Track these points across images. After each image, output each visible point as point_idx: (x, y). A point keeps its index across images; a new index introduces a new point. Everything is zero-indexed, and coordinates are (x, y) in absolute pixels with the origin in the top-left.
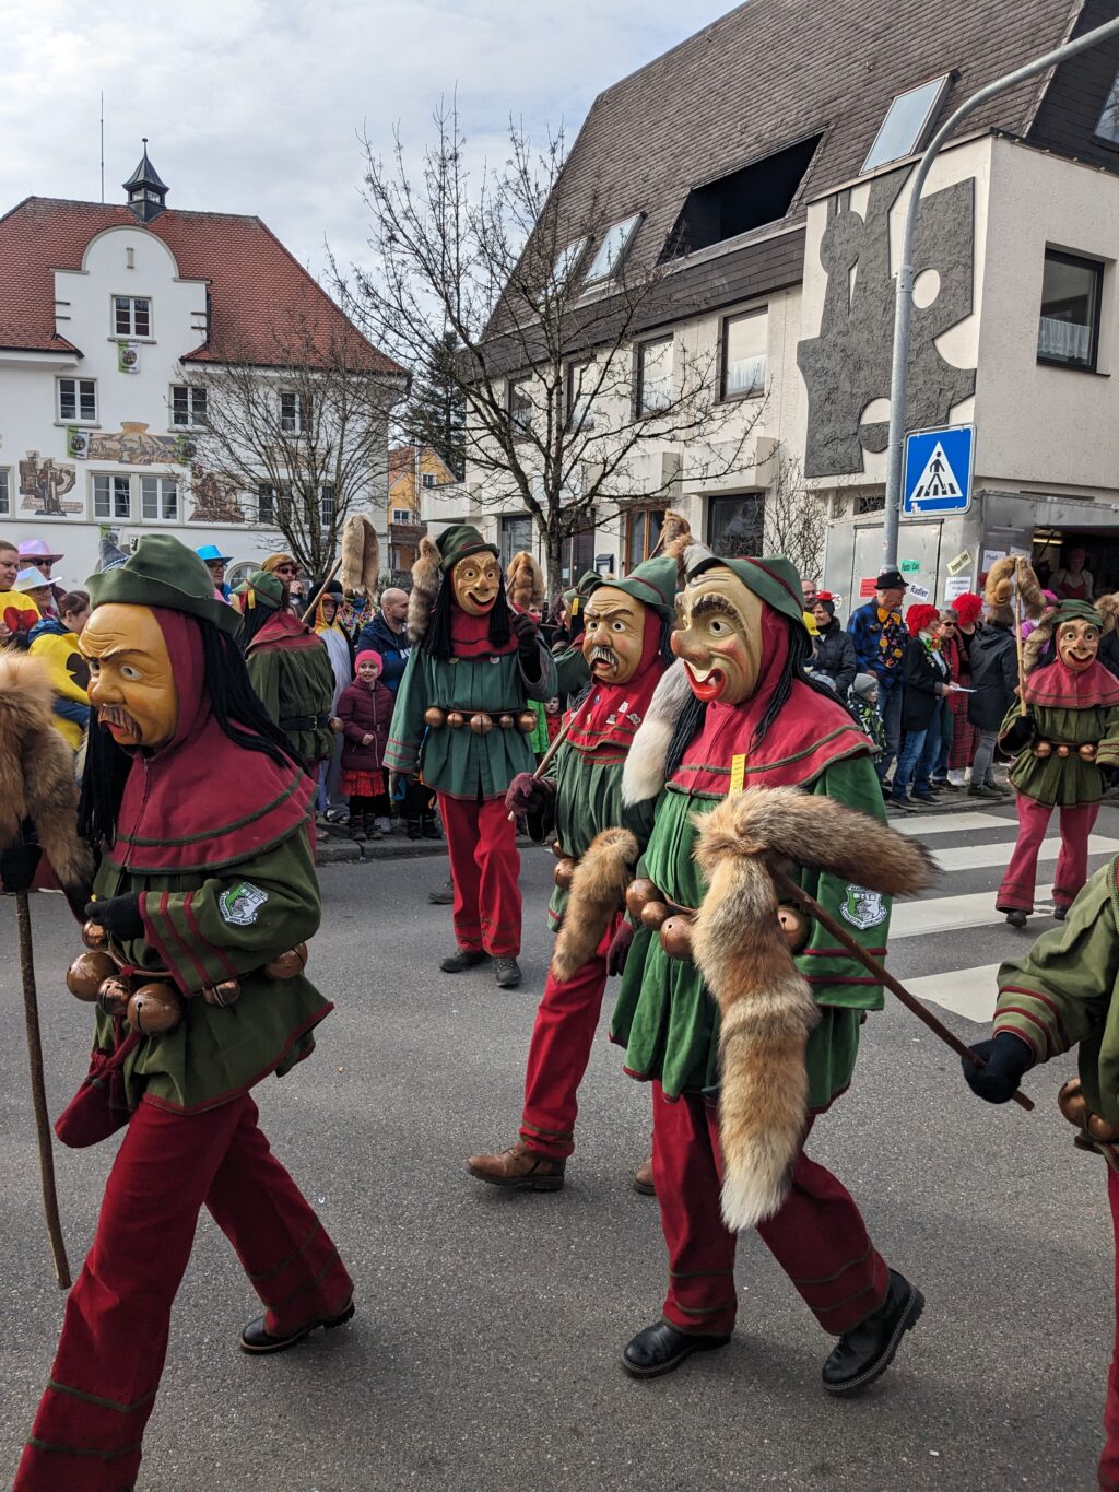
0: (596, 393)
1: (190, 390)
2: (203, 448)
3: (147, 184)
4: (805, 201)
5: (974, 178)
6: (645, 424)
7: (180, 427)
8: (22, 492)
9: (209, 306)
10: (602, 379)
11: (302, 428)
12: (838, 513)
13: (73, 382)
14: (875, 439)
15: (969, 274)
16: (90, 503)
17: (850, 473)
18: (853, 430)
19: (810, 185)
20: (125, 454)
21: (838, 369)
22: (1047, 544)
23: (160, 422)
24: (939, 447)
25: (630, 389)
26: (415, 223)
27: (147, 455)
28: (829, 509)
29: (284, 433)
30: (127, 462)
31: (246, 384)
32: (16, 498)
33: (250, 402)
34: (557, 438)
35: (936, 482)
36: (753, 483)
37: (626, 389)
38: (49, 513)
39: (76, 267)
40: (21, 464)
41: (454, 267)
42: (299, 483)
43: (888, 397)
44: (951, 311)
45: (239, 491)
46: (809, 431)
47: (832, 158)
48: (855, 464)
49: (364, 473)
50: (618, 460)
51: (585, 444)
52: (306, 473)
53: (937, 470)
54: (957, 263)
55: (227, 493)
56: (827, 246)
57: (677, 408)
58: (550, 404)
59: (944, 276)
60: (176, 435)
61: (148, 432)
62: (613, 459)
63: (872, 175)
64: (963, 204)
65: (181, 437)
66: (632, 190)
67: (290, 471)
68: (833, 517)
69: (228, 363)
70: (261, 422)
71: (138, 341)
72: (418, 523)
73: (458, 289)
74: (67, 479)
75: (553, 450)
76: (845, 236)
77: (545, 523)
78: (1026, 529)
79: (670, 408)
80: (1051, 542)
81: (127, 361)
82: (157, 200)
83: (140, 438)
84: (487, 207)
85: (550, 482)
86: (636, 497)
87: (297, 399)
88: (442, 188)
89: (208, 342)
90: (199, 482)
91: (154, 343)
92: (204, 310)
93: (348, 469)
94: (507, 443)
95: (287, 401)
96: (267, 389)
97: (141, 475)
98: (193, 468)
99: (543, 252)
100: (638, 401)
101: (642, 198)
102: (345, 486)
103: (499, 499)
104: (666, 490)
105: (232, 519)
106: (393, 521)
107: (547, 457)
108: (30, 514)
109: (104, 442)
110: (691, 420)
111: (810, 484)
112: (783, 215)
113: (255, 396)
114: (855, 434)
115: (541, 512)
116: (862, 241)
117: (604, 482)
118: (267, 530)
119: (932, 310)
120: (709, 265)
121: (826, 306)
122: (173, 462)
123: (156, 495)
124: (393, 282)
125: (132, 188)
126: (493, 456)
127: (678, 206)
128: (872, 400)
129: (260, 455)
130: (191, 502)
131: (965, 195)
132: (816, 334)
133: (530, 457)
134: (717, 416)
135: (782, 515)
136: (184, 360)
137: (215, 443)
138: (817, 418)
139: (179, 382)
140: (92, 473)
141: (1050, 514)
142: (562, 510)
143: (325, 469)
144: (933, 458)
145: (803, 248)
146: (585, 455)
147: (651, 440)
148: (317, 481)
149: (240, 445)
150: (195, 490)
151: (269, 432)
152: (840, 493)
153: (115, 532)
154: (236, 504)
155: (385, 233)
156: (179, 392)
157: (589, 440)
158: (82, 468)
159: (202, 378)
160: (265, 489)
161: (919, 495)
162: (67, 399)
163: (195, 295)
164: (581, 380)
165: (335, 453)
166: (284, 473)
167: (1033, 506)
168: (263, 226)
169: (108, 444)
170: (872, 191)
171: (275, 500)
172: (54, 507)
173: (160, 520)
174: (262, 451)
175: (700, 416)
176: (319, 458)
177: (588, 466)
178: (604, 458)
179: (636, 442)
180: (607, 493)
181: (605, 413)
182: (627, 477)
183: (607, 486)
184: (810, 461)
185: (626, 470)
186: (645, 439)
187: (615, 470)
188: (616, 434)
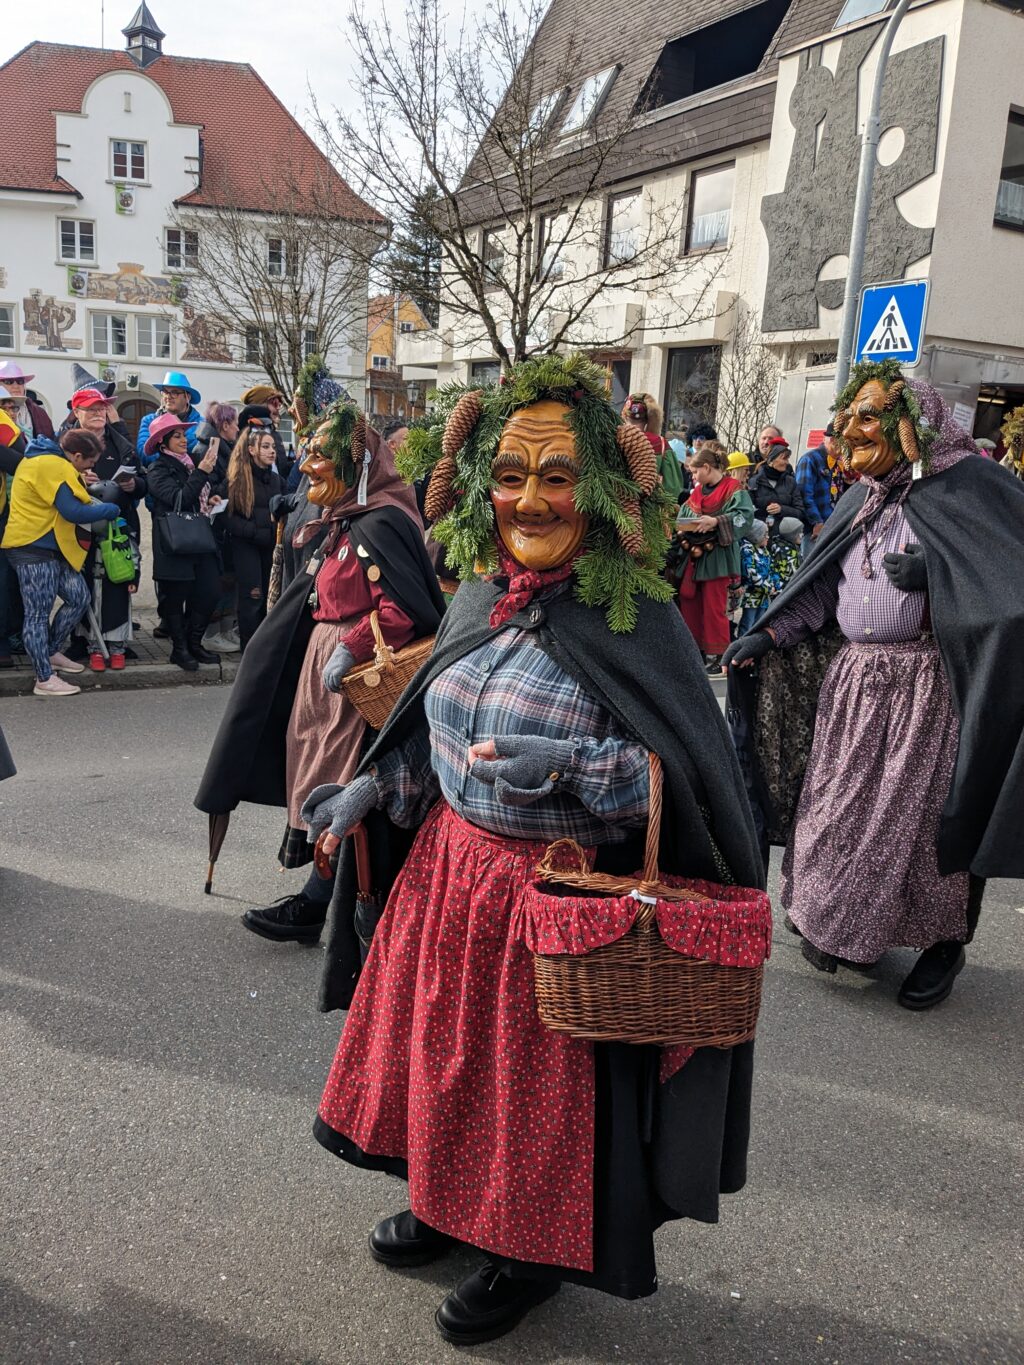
0: (564, 241)
1: (182, 233)
2: (194, 289)
3: (145, 30)
4: (777, 55)
5: (944, 37)
6: (611, 273)
7: (173, 269)
8: (26, 328)
9: (201, 150)
10: (571, 227)
11: (288, 273)
12: (792, 365)
13: (73, 223)
14: (831, 295)
15: (933, 132)
16: (88, 340)
17: (805, 328)
18: (812, 284)
19: (783, 40)
21: (800, 224)
22: (991, 403)
23: (155, 264)
24: (893, 302)
25: (598, 238)
26: (395, 64)
27: (142, 296)
28: (783, 362)
29: (270, 278)
30: (123, 302)
31: (234, 228)
32: (20, 334)
33: (239, 245)
34: (525, 285)
35: (888, 335)
36: (711, 336)
37: (592, 238)
38: (51, 349)
39: (76, 110)
40: (25, 301)
41: (432, 108)
42: (284, 326)
43: (847, 254)
44: (912, 171)
45: (227, 332)
46: (768, 285)
47: (806, 13)
48: (811, 320)
49: (345, 317)
50: (584, 308)
51: (552, 291)
52: (290, 315)
53: (889, 324)
54: (921, 122)
55: (217, 334)
56: (796, 101)
57: (641, 258)
58: (520, 251)
59: (909, 134)
60: (170, 277)
61: (143, 273)
62: (578, 308)
63: (844, 31)
64: (931, 62)
65: (174, 279)
66: (609, 42)
67: (275, 314)
68: (786, 370)
69: (218, 208)
70: (248, 265)
71: (134, 184)
72: (395, 370)
73: (434, 132)
74: (67, 316)
75: (521, 297)
76: (815, 91)
78: (972, 385)
79: (636, 256)
80: (994, 401)
81: (124, 202)
82: (153, 45)
83: (136, 279)
84: (465, 49)
85: (517, 327)
86: (599, 344)
87: (284, 244)
88: (422, 29)
89: (200, 186)
90: (190, 322)
91: (149, 186)
92: (197, 155)
93: (329, 313)
94: (479, 291)
95: (274, 245)
96: (255, 233)
97: (137, 315)
98: (185, 309)
99: (519, 98)
100: (606, 250)
101: (618, 50)
102: (326, 329)
103: (468, 343)
104: (628, 338)
105: (221, 359)
106: (372, 366)
107: (515, 302)
108: (34, 350)
109: (102, 282)
110: (655, 272)
111: (767, 338)
112: (755, 70)
113: (243, 240)
114: (812, 290)
115: (507, 356)
116: (831, 96)
117: (570, 329)
118: (252, 371)
119: (896, 167)
120: (679, 119)
121: (792, 161)
122: (166, 303)
123: (150, 334)
124: (373, 124)
125: (131, 34)
126: (465, 301)
127: (653, 58)
128: (831, 257)
129: (247, 297)
130: (183, 341)
131: (935, 54)
132: (780, 189)
133: (500, 305)
134: (680, 267)
135: (737, 366)
136: (177, 204)
137: (204, 284)
138: (777, 273)
139: (172, 224)
140: (91, 311)
141: (996, 372)
143: (307, 313)
144: (887, 311)
145: (772, 103)
146: (552, 302)
147: (616, 291)
148: (299, 324)
149: (229, 287)
150: (187, 329)
151: (255, 275)
152: (794, 349)
153: (113, 369)
154: (224, 344)
155: (365, 75)
156: (173, 235)
157: (556, 287)
158: (82, 306)
159: (193, 221)
160: (252, 332)
161: (870, 348)
162: (67, 240)
163: (188, 140)
164: (551, 228)
165: (317, 297)
166: (269, 317)
167: (980, 363)
168: (254, 73)
169: (106, 284)
170: (843, 46)
171: (260, 341)
172: (55, 343)
173: (154, 358)
174: (249, 293)
175: (664, 267)
176: (302, 302)
177: (554, 312)
178: (569, 306)
179: (601, 291)
180: (571, 340)
181: (572, 261)
182: (591, 324)
183: (570, 333)
184: (767, 316)
185: (590, 317)
186: (610, 288)
187: (579, 319)
188: (583, 282)
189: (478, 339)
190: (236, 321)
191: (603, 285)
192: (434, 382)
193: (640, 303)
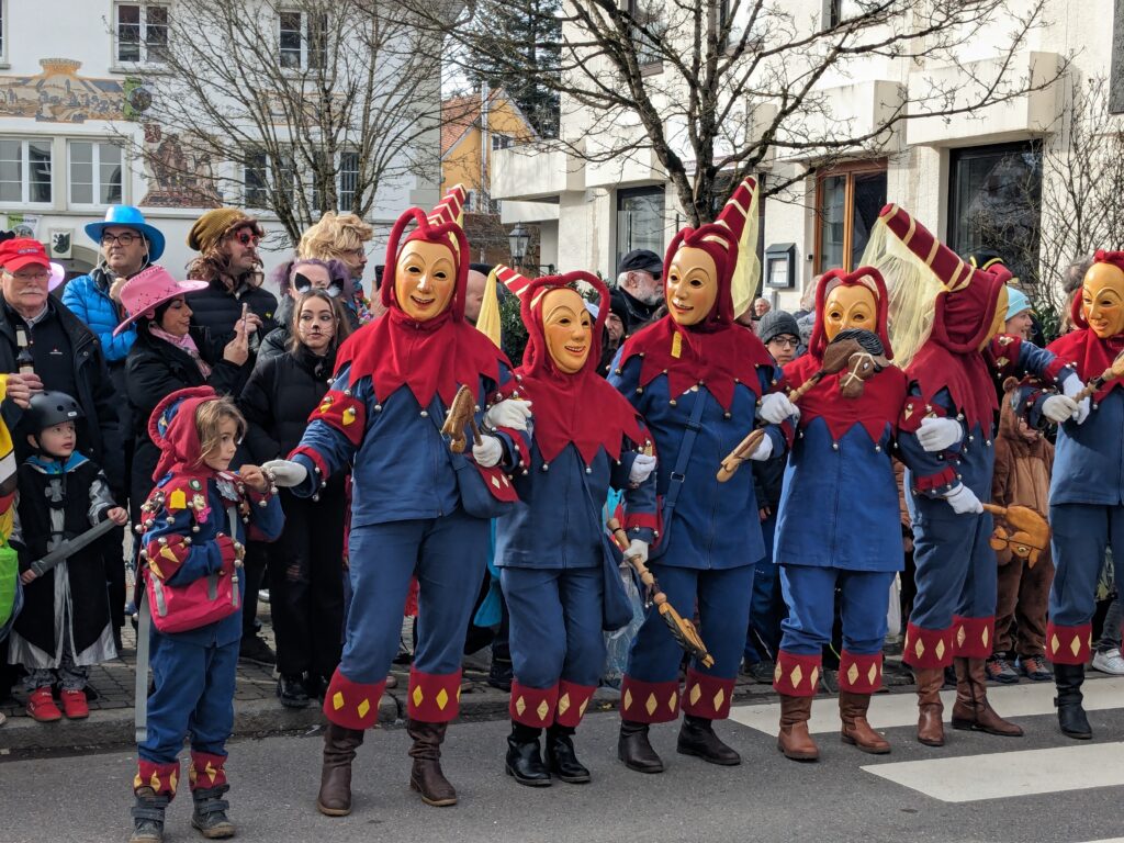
1: (142, 9)
2: (161, 94)
6: (849, 32)
7: (129, 65)
11: (312, 64)
20: (46, 107)
23: (98, 56)
27: (79, 109)
29: (285, 72)
30: (48, 120)
33: (233, 23)
34: (709, 56)
36: (1023, 126)
42: (306, 147)
45: (214, 159)
46: (1116, 38)
49: (404, 128)
50: (808, 87)
51: (755, 63)
52: (317, 129)
55: (198, 163)
60: (122, 78)
61: (80, 73)
62: (797, 90)
65: (130, 81)
67: (293, 128)
70: (248, 54)
72: (485, 209)
75: (703, 77)
77: (690, 190)
83: (68, 82)
85: (699, 125)
86: (837, 144)
87: (304, 17)
90: (155, 146)
93: (380, 123)
94: (631, 73)
95: (290, 21)
96: (257, 3)
97: (69, 138)
98: (147, 127)
102: (376, 148)
104: (885, 135)
107: (694, 84)
109: (14, 90)
110: (925, 24)
113: (240, 14)
115: (683, 171)
117: (785, 122)
122: (117, 118)
123: (90, 167)
126: (609, 87)
129: (247, 104)
130: (143, 176)
133: (668, 88)
137: (178, 85)
142: (717, 169)
143: (345, 124)
146: (752, 83)
147: (858, 58)
148: (332, 141)
149: (218, 88)
150: (150, 158)
151: (260, 67)
153: (30, 225)
154: (211, 178)
156: (127, 13)
157: (761, 55)
160: (254, 159)
165: (360, 97)
166: (283, 133)
169: (21, 93)
171: (269, 172)
173: (96, 205)
174: (250, 97)
175: (939, 17)
176: (336, 108)
177: (757, 100)
178: (782, 88)
179: (835, 61)
180: (790, 141)
181: (786, 15)
182: (820, 115)
183: (788, 130)
184: (1118, 87)
185: (819, 105)
186: (850, 54)
187: (800, 107)
188: (805, 46)
189: (633, 146)
190: (228, 141)
191: (839, 49)
192: (553, 225)
193: (896, 78)
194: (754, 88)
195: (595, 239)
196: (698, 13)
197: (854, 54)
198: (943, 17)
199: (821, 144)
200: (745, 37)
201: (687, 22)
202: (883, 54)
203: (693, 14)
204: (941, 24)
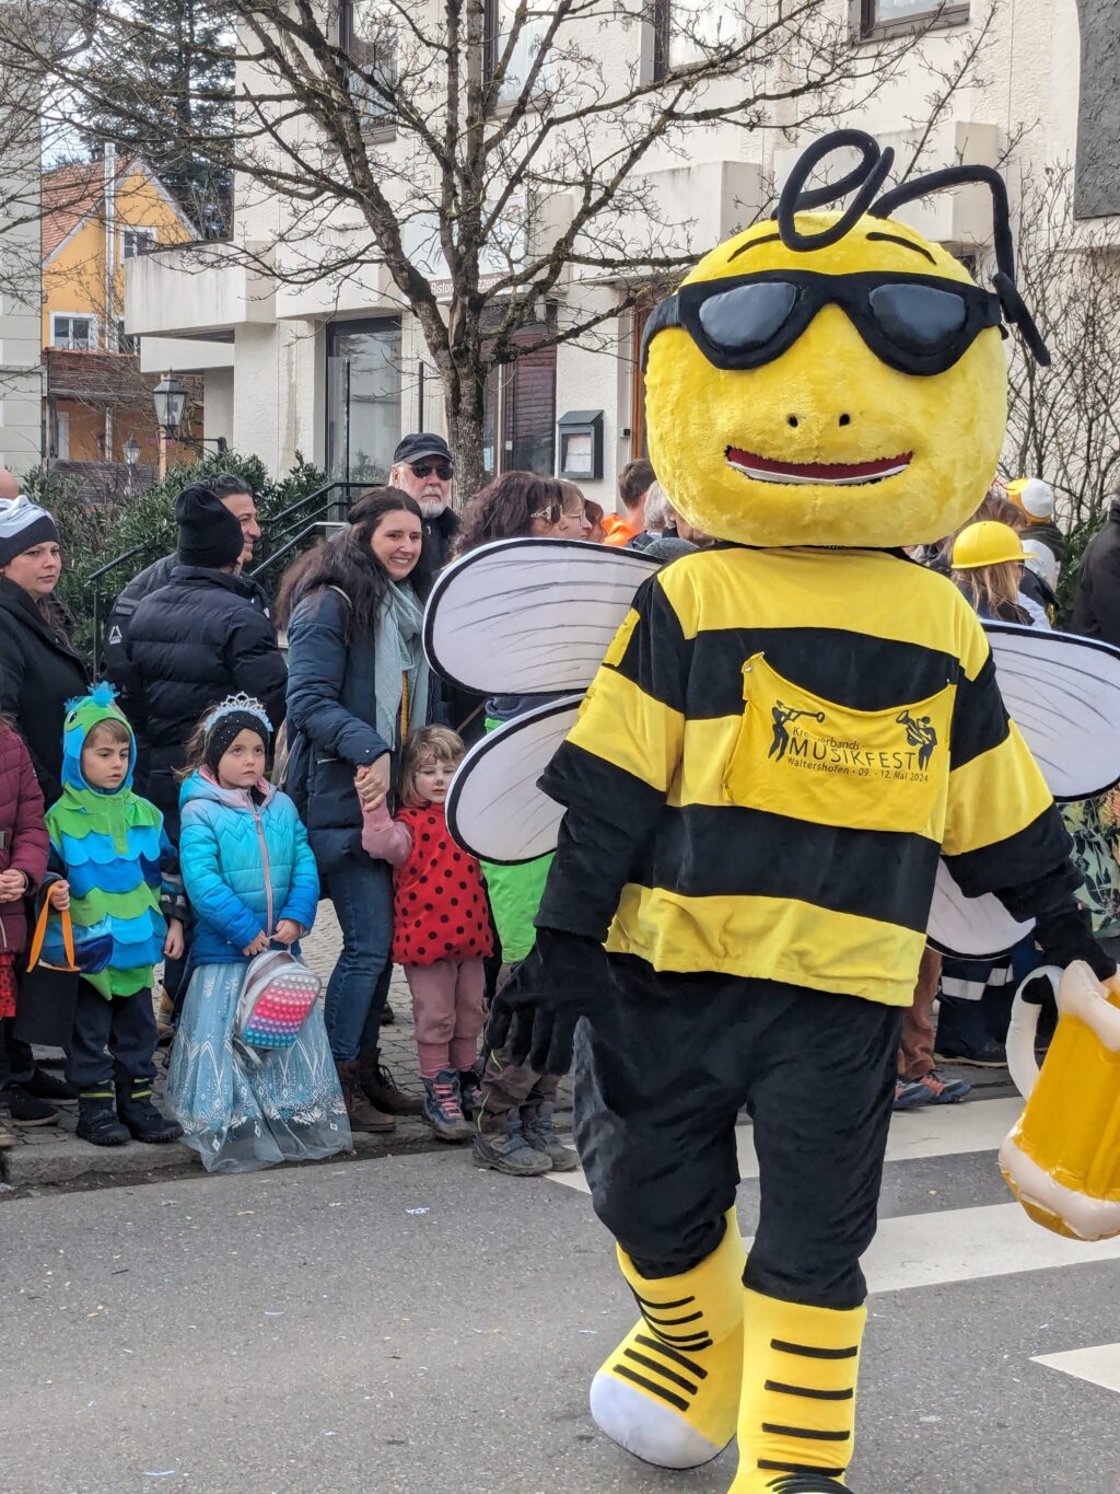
6: (687, 86)
34: (470, 120)
46: (1084, 105)
50: (622, 173)
62: (607, 174)
72: (112, 346)
77: (443, 330)
85: (456, 228)
86: (667, 262)
100: (668, 29)
103: (325, 270)
106: (52, 341)
110: (800, 79)
115: (432, 300)
117: (590, 226)
126: (315, 166)
134: (860, 67)
142: (484, 297)
147: (698, 128)
157: (552, 122)
175: (821, 67)
177: (544, 189)
178: (584, 172)
179: (664, 132)
180: (596, 256)
181: (588, 59)
182: (641, 216)
183: (594, 239)
184: (1086, 179)
185: (639, 199)
186: (686, 123)
187: (610, 202)
188: (618, 109)
189: (353, 260)
191: (670, 114)
192: (225, 376)
193: (755, 158)
194: (540, 171)
195: (292, 402)
196: (453, 53)
197: (693, 123)
198: (826, 68)
199: (644, 262)
200: (527, 92)
201: (435, 66)
202: (736, 123)
203: (443, 55)
204: (823, 79)
